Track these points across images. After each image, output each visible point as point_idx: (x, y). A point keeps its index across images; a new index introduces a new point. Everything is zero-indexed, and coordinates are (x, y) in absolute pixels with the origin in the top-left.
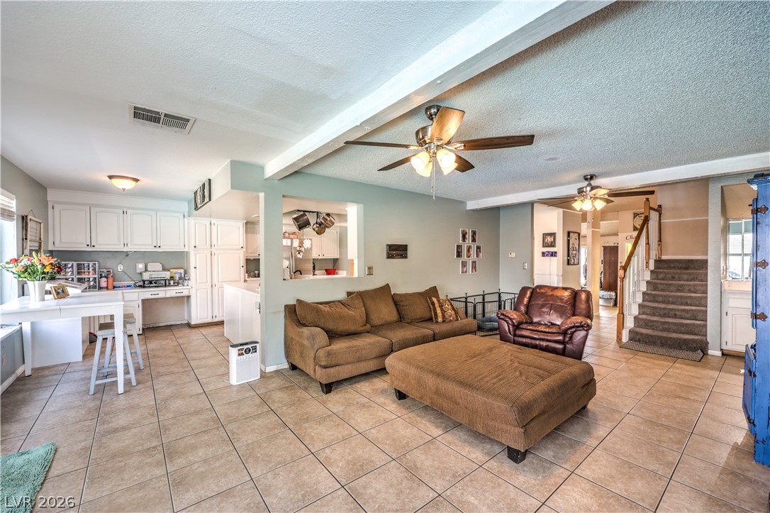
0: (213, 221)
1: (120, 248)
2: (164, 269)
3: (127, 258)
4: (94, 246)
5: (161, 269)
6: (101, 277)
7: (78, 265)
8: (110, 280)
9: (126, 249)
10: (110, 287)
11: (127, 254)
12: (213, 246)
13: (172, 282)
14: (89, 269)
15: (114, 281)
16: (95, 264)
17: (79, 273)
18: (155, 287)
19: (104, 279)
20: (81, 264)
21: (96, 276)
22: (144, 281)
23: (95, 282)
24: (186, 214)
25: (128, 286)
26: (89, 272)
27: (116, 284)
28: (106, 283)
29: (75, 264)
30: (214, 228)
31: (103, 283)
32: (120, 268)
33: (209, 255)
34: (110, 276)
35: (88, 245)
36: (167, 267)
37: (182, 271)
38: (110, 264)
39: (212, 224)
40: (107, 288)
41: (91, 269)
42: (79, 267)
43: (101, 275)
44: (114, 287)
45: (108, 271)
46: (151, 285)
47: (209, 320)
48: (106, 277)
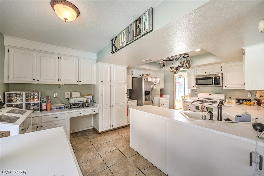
0: (112, 66)
1: (56, 82)
2: (82, 96)
3: (59, 88)
4: (38, 80)
5: (80, 96)
6: (43, 103)
7: (26, 94)
8: (49, 104)
9: (59, 83)
10: (49, 109)
11: (59, 86)
12: (111, 81)
13: (87, 104)
14: (34, 97)
15: (51, 104)
16: (38, 93)
17: (27, 100)
18: (77, 107)
19: (45, 104)
20: (28, 93)
21: (39, 102)
22: (70, 104)
23: (38, 106)
24: (95, 62)
25: (60, 108)
26: (34, 99)
27: (53, 106)
28: (46, 107)
29: (24, 93)
30: (112, 70)
31: (44, 106)
32: (55, 95)
33: (109, 87)
34: (49, 102)
35: (34, 80)
36: (83, 94)
37: (91, 97)
38: (48, 93)
39: (111, 67)
40: (46, 110)
41: (36, 97)
42: (27, 96)
43: (43, 100)
44: (51, 109)
45: (48, 98)
46: (75, 106)
47: (109, 128)
48: (46, 102)
